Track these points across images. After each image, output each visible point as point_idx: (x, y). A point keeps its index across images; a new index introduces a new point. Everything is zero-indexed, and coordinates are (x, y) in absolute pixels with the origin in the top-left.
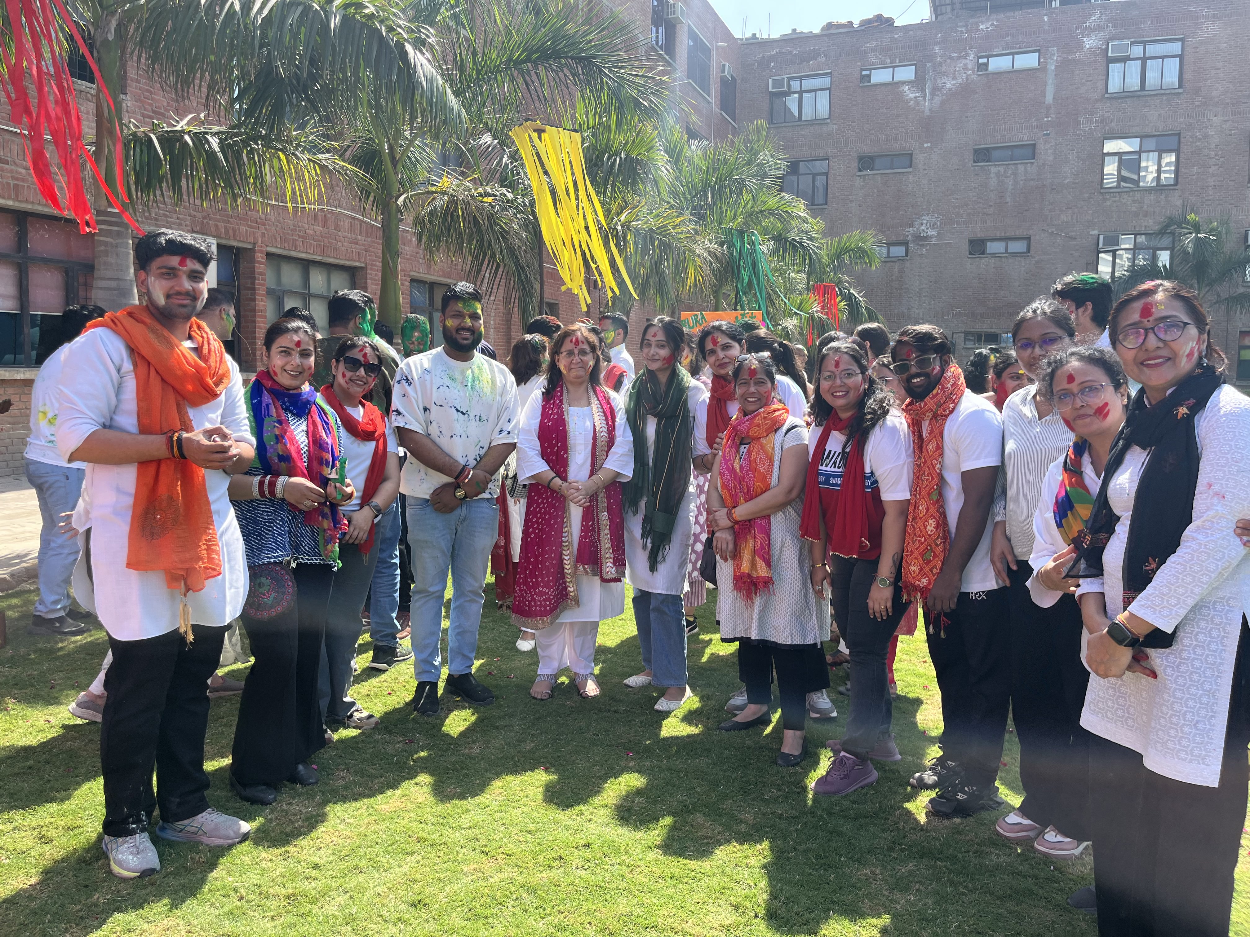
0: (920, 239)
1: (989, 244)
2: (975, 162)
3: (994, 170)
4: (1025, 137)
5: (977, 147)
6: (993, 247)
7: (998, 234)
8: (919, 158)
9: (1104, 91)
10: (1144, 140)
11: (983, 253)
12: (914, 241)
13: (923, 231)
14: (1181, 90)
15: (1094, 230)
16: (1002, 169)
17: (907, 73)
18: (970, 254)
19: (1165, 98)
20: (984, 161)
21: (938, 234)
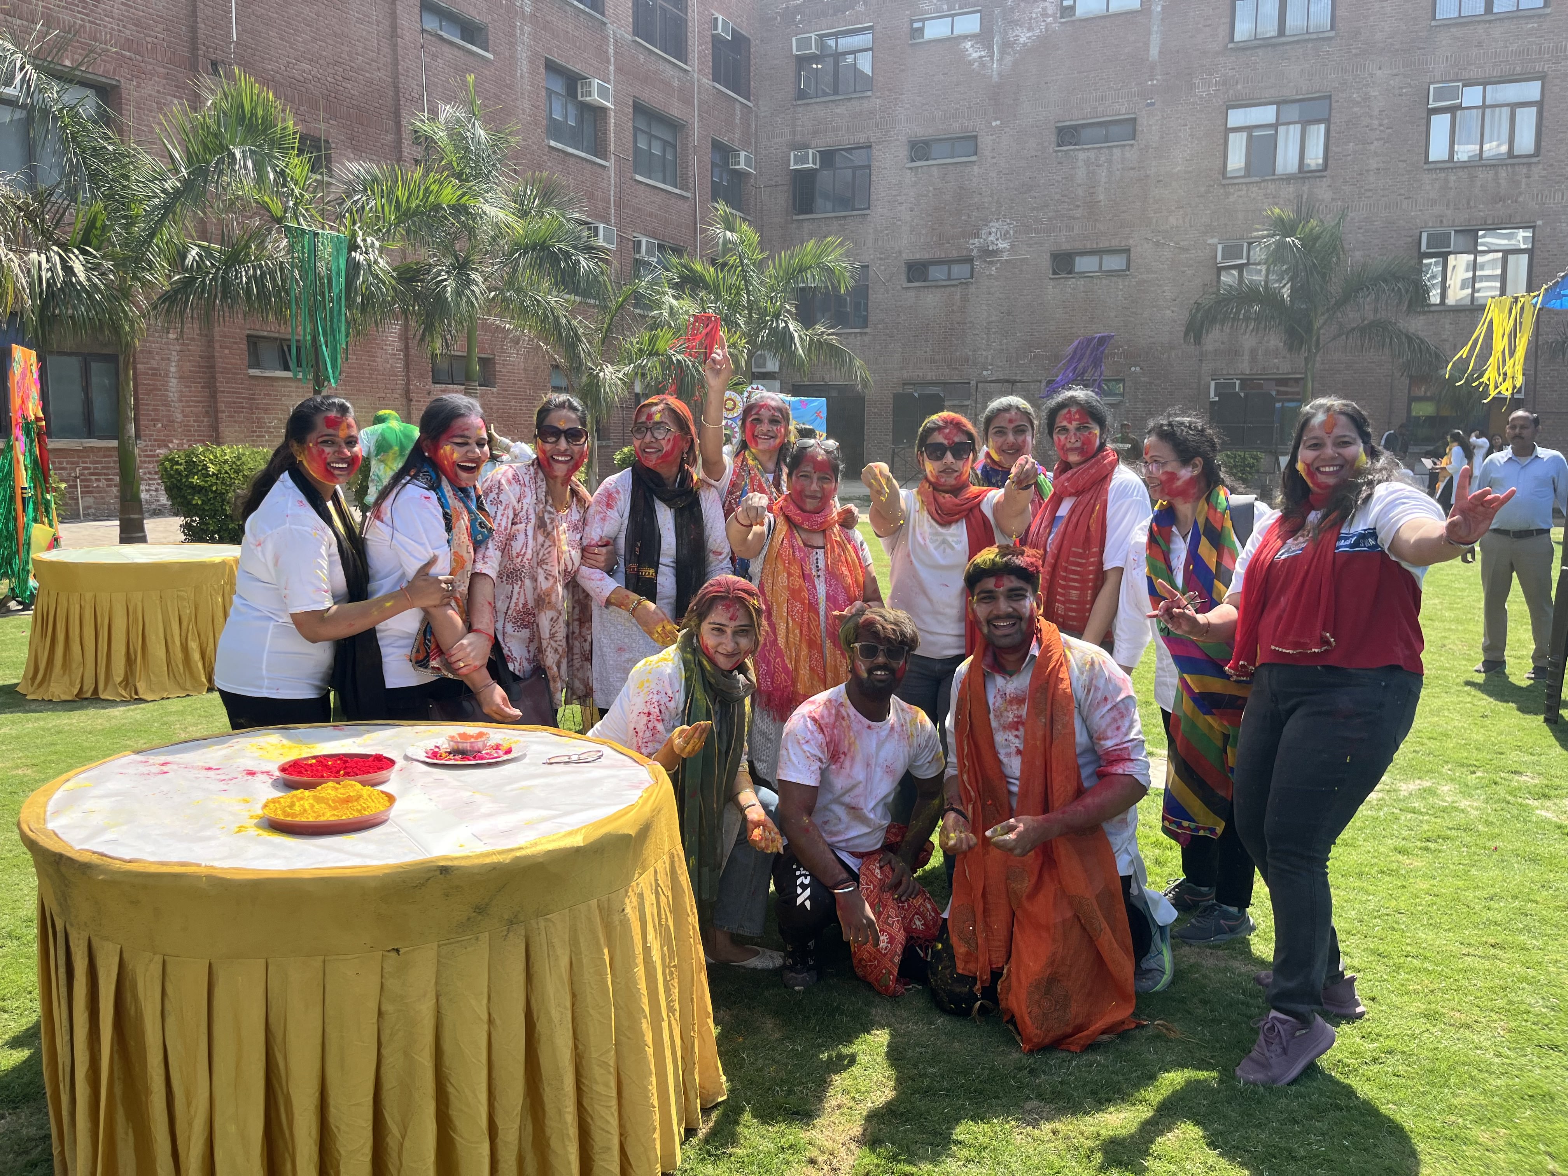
0: (988, 253)
1: (1077, 259)
2: (1059, 145)
3: (1082, 156)
4: (1121, 109)
5: (1059, 125)
6: (1083, 264)
7: (1089, 246)
8: (986, 142)
9: (1227, 39)
10: (1284, 108)
11: (1070, 273)
12: (980, 257)
13: (992, 243)
14: (1332, 34)
15: (1212, 237)
16: (1092, 154)
17: (969, 24)
18: (1054, 273)
19: (1310, 45)
20: (1070, 144)
21: (1012, 246)
